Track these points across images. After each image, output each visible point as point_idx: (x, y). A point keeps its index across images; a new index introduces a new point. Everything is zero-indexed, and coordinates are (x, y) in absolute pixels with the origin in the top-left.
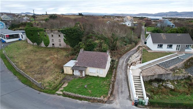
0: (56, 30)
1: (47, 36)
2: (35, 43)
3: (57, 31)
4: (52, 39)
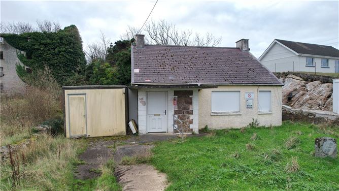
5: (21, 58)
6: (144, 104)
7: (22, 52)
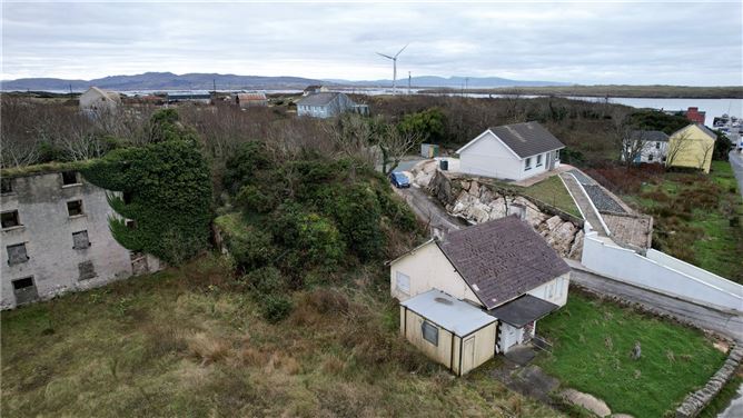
0: (47, 170)
3: (55, 176)
4: (8, 247)
5: (115, 204)
7: (116, 194)
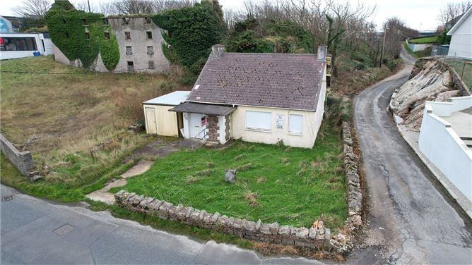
0: (140, 16)
1: (112, 38)
2: (76, 61)
3: (142, 19)
4: (127, 47)
5: (164, 36)
6: (187, 119)
7: (165, 31)
